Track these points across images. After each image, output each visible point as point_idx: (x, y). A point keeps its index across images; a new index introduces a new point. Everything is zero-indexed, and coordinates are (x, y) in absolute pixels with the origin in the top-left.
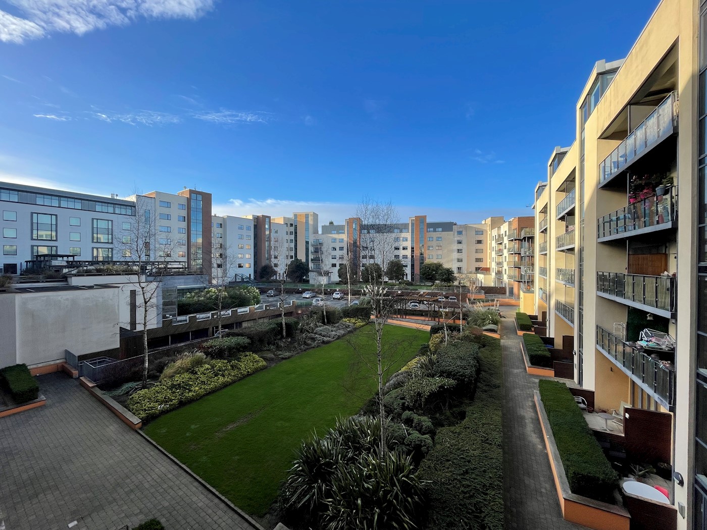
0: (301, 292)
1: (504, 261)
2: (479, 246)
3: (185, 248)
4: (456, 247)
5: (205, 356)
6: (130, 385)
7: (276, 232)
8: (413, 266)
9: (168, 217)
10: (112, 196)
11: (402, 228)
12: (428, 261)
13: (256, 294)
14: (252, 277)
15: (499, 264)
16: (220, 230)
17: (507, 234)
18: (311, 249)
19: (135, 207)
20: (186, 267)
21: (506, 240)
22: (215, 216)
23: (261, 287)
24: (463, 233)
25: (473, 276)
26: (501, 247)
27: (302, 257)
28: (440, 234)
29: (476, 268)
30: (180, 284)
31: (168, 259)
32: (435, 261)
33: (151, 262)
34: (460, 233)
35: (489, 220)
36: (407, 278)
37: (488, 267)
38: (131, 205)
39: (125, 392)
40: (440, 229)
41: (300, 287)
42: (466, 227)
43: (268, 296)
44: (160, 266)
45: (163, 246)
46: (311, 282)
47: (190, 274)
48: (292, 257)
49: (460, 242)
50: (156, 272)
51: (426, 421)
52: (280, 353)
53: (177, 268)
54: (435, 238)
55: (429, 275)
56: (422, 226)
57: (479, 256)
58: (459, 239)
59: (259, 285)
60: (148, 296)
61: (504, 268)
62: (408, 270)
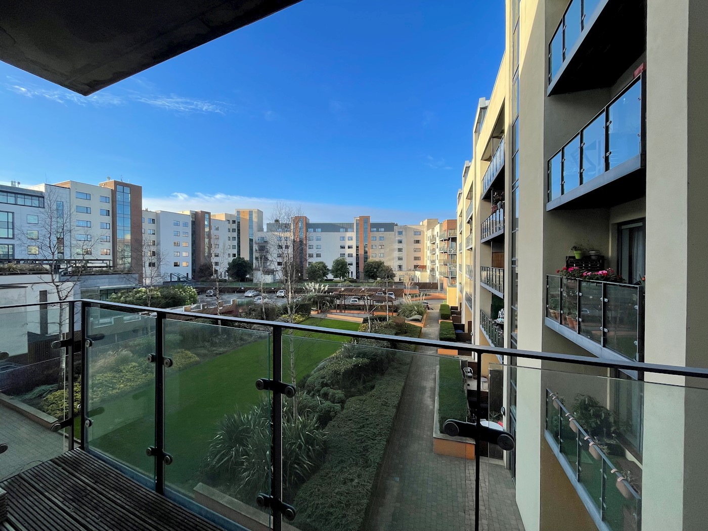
0: (244, 292)
1: (436, 259)
2: (417, 246)
3: (109, 245)
4: (397, 246)
5: (131, 355)
6: (43, 387)
7: (217, 229)
8: (357, 264)
9: (87, 210)
10: (12, 184)
11: (347, 227)
12: (370, 260)
13: (193, 294)
14: (190, 277)
15: (433, 262)
16: (153, 226)
17: (439, 235)
18: (255, 247)
19: (43, 197)
20: (111, 265)
21: (438, 241)
22: (147, 210)
23: (200, 286)
24: (404, 233)
25: (412, 273)
26: (435, 246)
27: (245, 256)
28: (383, 234)
29: (415, 266)
30: (103, 284)
31: (87, 257)
32: (377, 260)
33: (66, 260)
34: (400, 233)
35: (425, 222)
36: (352, 276)
37: (425, 265)
38: (40, 196)
39: (37, 395)
40: (383, 229)
41: (242, 286)
42: (406, 228)
43: (207, 296)
44: (77, 265)
45: (81, 243)
46: (255, 281)
47: (115, 273)
48: (234, 255)
49: (400, 242)
50: (73, 272)
51: (340, 394)
52: (214, 349)
53: (100, 267)
54: (378, 238)
55: (372, 273)
56: (366, 226)
57: (417, 255)
58: (399, 238)
59: (198, 284)
60: (63, 294)
61: (436, 266)
62: (353, 269)
